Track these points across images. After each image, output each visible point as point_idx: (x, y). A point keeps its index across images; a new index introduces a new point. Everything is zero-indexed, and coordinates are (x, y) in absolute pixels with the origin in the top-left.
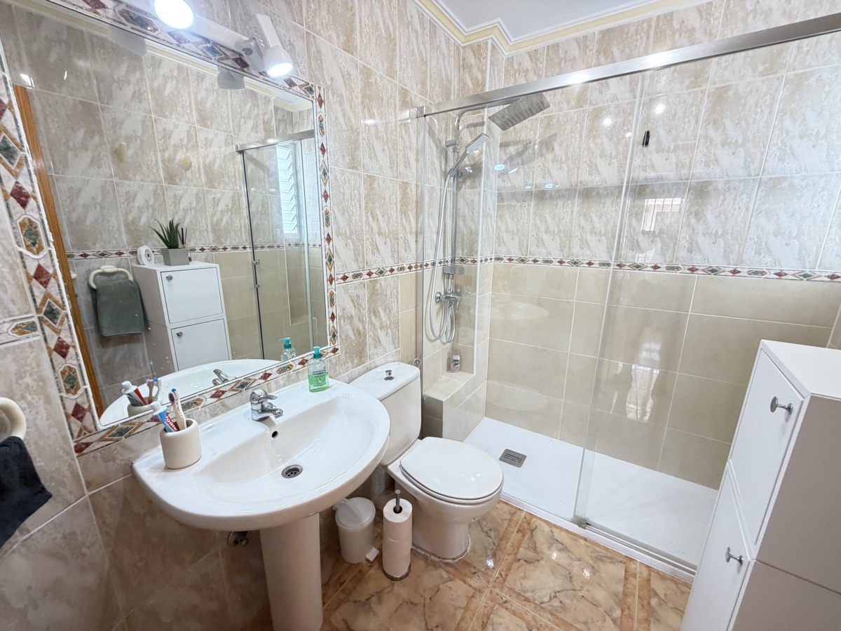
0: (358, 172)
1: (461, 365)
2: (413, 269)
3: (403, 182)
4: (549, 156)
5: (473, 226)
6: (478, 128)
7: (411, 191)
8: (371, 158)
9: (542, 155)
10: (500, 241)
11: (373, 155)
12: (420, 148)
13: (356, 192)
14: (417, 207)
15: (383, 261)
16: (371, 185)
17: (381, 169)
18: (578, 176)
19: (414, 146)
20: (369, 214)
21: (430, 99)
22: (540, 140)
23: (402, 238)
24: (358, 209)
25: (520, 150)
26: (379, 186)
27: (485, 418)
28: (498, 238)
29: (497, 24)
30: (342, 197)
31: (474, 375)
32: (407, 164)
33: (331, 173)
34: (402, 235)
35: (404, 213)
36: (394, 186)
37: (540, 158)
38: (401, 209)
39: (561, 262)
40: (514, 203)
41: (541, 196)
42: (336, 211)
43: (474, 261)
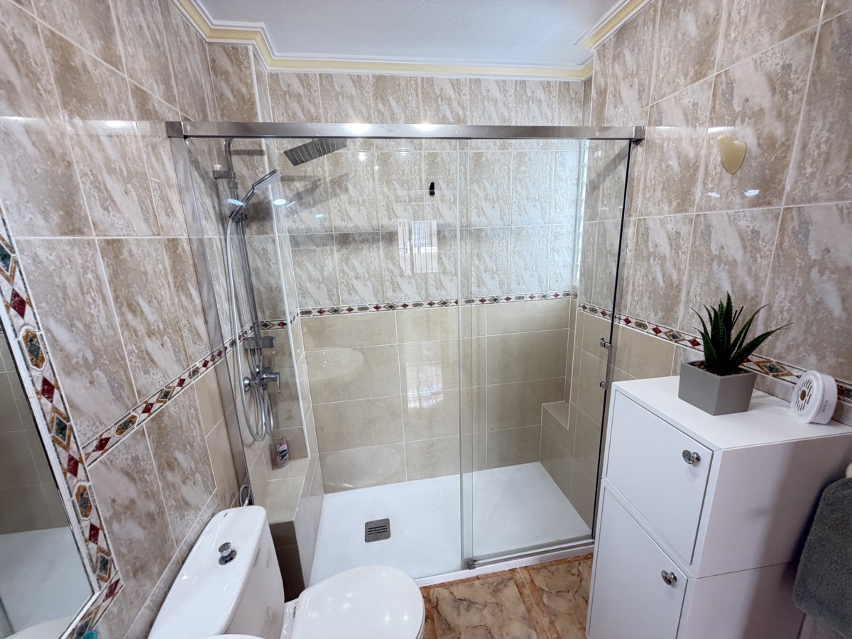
0: (87, 238)
1: (290, 455)
2: (210, 363)
3: (169, 240)
4: (344, 197)
5: (272, 281)
6: (255, 157)
7: (184, 250)
8: (106, 209)
9: (336, 195)
10: (304, 293)
11: (108, 203)
12: (183, 185)
13: (90, 276)
14: (196, 272)
15: (165, 375)
16: (116, 257)
17: (129, 225)
18: (378, 220)
19: (174, 181)
20: (125, 309)
21: (181, 110)
22: (330, 178)
23: (185, 326)
24: (101, 306)
25: (309, 187)
26: (131, 255)
27: (325, 496)
28: (301, 288)
29: (260, 30)
30: (60, 295)
31: (310, 458)
32: (170, 212)
33: (21, 251)
34: (184, 322)
35: (181, 286)
36: (156, 250)
37: (334, 198)
38: (175, 283)
39: (377, 308)
40: (312, 247)
41: (345, 239)
42: (53, 325)
43: (283, 324)
